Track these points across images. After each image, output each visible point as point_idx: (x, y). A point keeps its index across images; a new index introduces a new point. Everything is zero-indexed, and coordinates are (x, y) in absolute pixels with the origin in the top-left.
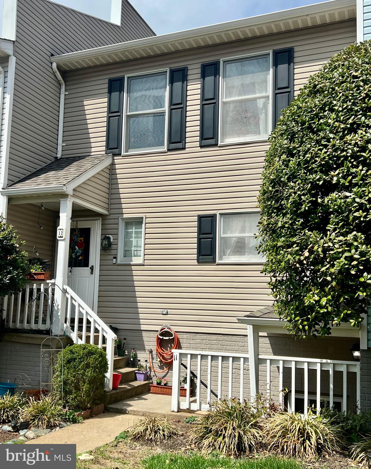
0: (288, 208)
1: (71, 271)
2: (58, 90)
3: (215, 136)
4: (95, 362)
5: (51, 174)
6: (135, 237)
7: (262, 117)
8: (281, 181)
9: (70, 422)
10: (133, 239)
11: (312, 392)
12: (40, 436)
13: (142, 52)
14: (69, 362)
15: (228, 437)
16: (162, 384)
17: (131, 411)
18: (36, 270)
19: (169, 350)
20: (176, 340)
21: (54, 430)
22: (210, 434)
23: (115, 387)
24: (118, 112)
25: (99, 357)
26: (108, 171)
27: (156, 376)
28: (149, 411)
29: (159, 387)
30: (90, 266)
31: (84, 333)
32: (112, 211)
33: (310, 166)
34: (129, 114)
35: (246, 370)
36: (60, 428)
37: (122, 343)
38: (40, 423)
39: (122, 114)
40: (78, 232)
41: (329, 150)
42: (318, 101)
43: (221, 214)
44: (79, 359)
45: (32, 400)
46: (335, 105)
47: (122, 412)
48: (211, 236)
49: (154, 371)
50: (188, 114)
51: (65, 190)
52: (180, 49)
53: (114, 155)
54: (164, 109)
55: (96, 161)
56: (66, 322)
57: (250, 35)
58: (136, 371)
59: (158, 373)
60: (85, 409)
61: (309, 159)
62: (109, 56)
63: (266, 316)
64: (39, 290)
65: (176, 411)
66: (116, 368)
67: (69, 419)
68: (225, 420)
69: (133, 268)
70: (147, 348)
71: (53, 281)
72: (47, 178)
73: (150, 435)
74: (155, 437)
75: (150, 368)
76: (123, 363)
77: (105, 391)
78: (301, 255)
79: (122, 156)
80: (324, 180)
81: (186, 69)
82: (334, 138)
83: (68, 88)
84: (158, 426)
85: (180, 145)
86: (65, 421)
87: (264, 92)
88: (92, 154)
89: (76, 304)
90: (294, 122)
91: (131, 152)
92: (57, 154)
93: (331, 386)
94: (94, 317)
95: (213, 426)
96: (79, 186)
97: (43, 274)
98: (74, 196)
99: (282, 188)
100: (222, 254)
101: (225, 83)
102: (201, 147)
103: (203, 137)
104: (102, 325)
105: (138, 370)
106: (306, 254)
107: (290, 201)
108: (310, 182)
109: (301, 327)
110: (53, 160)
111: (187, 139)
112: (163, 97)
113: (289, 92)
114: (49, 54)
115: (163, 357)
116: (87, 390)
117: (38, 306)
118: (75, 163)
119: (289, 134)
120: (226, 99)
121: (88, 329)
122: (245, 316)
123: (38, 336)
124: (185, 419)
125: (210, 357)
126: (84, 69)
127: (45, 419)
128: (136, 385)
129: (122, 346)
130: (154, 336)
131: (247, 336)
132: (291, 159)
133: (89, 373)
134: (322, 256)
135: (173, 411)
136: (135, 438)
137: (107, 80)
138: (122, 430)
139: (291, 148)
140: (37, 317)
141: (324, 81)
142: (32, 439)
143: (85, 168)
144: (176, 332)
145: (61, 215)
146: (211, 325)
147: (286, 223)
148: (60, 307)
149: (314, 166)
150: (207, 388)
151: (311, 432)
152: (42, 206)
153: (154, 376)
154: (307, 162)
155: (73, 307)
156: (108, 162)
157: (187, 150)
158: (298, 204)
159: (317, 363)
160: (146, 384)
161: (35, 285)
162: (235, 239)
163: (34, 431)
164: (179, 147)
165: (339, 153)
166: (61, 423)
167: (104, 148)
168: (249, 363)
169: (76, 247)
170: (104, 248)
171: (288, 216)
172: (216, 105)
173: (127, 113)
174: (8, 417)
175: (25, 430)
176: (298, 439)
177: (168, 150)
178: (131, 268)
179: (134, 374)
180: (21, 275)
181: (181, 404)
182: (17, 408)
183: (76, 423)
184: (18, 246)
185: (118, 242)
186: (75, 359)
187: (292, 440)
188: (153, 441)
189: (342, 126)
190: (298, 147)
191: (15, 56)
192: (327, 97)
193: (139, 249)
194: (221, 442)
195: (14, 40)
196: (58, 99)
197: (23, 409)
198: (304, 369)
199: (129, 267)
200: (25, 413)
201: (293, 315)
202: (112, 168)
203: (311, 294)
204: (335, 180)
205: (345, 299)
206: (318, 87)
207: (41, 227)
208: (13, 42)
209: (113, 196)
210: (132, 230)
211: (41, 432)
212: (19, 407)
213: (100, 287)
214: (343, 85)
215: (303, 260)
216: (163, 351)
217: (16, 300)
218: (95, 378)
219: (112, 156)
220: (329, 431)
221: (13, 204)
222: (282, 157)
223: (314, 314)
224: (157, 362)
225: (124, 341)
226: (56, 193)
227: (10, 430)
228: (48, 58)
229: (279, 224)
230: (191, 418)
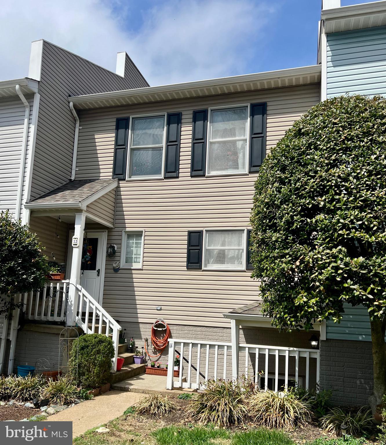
0: (282, 226)
1: (83, 273)
2: (73, 125)
3: (203, 169)
4: (105, 349)
5: (67, 192)
6: (135, 247)
7: (241, 155)
8: (275, 204)
9: (83, 399)
10: (134, 249)
11: (282, 373)
12: (59, 412)
13: (145, 98)
14: (82, 348)
15: (221, 412)
16: (156, 366)
17: (133, 389)
18: (53, 272)
19: (161, 339)
20: (168, 331)
21: (70, 406)
22: (206, 409)
23: (118, 370)
24: (124, 145)
25: (108, 344)
26: (114, 193)
27: (150, 360)
28: (148, 389)
29: (153, 369)
30: (97, 269)
31: (93, 325)
32: (117, 225)
33: (301, 192)
34: (132, 147)
35: (229, 355)
36: (75, 404)
37: (123, 333)
38: (58, 400)
39: (127, 147)
40: (87, 241)
41: (318, 180)
42: (305, 141)
43: (207, 231)
44: (92, 346)
45: (50, 381)
46: (320, 145)
47: (126, 390)
48: (198, 248)
49: (149, 356)
50: (182, 150)
51: (81, 206)
52: (176, 97)
53: (120, 180)
54: (161, 145)
55: (105, 184)
56: (78, 315)
57: (233, 91)
58: (134, 356)
59: (152, 358)
60: (94, 388)
61: (299, 187)
62: (117, 100)
63: (245, 312)
64: (55, 288)
65: (171, 389)
66: (119, 353)
67: (82, 396)
68: (218, 398)
69: (133, 272)
70: (143, 337)
71: (67, 281)
72: (64, 196)
73: (154, 410)
74: (158, 411)
75: (145, 353)
76: (123, 350)
77: (111, 373)
78: (293, 264)
79: (126, 181)
80: (313, 204)
81: (181, 113)
82: (320, 171)
83: (82, 123)
84: (160, 402)
85: (174, 174)
86: (79, 398)
87: (243, 136)
88: (101, 178)
89: (87, 301)
90: (284, 157)
91: (134, 178)
92: (71, 177)
93: (297, 369)
94: (102, 312)
95: (208, 402)
96: (91, 204)
97: (59, 275)
98: (87, 211)
99: (275, 210)
100: (207, 263)
101: (212, 127)
102: (192, 176)
103: (193, 169)
104: (109, 318)
105: (136, 355)
106: (298, 263)
107: (283, 220)
108: (301, 206)
109: (289, 322)
110: (68, 181)
111: (180, 170)
112: (162, 136)
113: (263, 137)
114: (67, 95)
115: (157, 344)
116: (98, 372)
117: (54, 301)
118: (87, 185)
119: (280, 166)
120: (212, 139)
121: (97, 321)
122: (229, 313)
123: (54, 327)
124: (178, 396)
125: (199, 345)
126: (96, 109)
127: (63, 397)
128: (135, 368)
129: (123, 336)
130: (149, 328)
131: (230, 328)
132: (283, 186)
133: (100, 358)
134: (312, 265)
135: (168, 389)
136: (141, 412)
137: (116, 119)
138: (129, 405)
139: (283, 178)
140: (53, 311)
141: (308, 126)
142: (52, 414)
143: (96, 189)
144: (168, 324)
145: (76, 226)
146: (197, 319)
147: (279, 238)
148: (73, 303)
149: (303, 192)
150: (196, 371)
151: (289, 407)
152: (59, 218)
153: (148, 360)
154: (297, 189)
155: (85, 303)
156: (114, 185)
157: (180, 179)
158: (289, 223)
159: (286, 351)
160: (143, 366)
161: (52, 284)
162: (217, 250)
163: (54, 407)
164: (174, 176)
165: (325, 183)
166: (76, 400)
167: (111, 174)
168: (232, 351)
169: (88, 253)
170: (109, 255)
171: (281, 232)
172: (204, 144)
173: (131, 146)
174: (30, 395)
175: (46, 407)
176: (279, 413)
177: (164, 178)
178: (132, 272)
179: (132, 358)
180: (43, 275)
181: (175, 383)
182: (37, 388)
183: (88, 400)
184: (40, 251)
185: (121, 250)
186: (88, 346)
187: (274, 415)
188: (156, 415)
189: (326, 161)
190: (289, 177)
191: (40, 94)
192: (312, 138)
193: (138, 256)
194: (215, 415)
195: (39, 80)
196: (73, 132)
197: (42, 388)
198: (285, 356)
199: (130, 271)
200: (45, 392)
201: (283, 313)
202: (117, 190)
203: (300, 296)
204: (322, 205)
205: (329, 300)
206: (303, 131)
207: (58, 236)
208: (38, 82)
209: (118, 213)
210: (133, 241)
211: (59, 408)
212: (39, 387)
213: (105, 287)
214: (325, 129)
215: (295, 268)
216: (157, 339)
217: (35, 296)
218: (104, 362)
219: (117, 180)
220: (303, 406)
221: (34, 216)
222: (275, 184)
223: (303, 312)
224: (151, 348)
225: (124, 331)
226: (72, 209)
227: (32, 406)
228: (66, 98)
229: (273, 238)
230: (184, 395)
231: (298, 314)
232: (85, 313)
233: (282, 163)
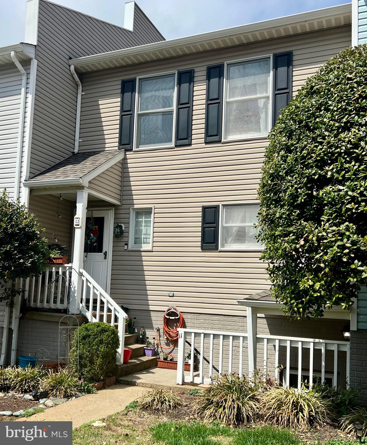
0: (286, 200)
1: (86, 256)
2: (75, 91)
3: (219, 133)
4: (108, 339)
5: (69, 167)
6: (145, 226)
7: (263, 116)
8: (280, 176)
9: (85, 392)
10: (143, 228)
11: (305, 369)
12: (57, 405)
13: (152, 55)
14: (84, 338)
15: (228, 408)
16: (169, 359)
17: (140, 383)
18: (55, 255)
19: (175, 328)
20: (181, 320)
21: (70, 399)
22: (212, 405)
23: (125, 362)
24: (130, 111)
25: (111, 334)
26: (120, 165)
27: (163, 352)
28: (156, 384)
29: (165, 362)
30: (104, 251)
31: (98, 313)
32: (124, 202)
33: (307, 161)
34: (140, 112)
35: (245, 347)
36: (76, 397)
37: (133, 322)
38: (58, 393)
39: (133, 113)
40: (93, 221)
41: (325, 147)
42: (315, 101)
43: (224, 205)
44: (94, 335)
45: (50, 372)
46: (331, 105)
47: (132, 384)
48: (214, 225)
49: (161, 348)
50: (194, 113)
51: (82, 182)
52: (188, 52)
53: (126, 150)
54: (172, 108)
55: (110, 156)
56: (81, 302)
57: (252, 40)
58: (144, 348)
59: (164, 349)
60: (98, 381)
61: (305, 155)
62: (122, 59)
63: (262, 299)
64: (57, 273)
65: (181, 384)
66: (126, 344)
67: (84, 389)
68: (225, 393)
69: (143, 254)
70: (155, 326)
71: (70, 265)
72: (65, 171)
73: (157, 405)
74: (161, 407)
75: (157, 345)
76: (132, 340)
77: (116, 365)
78: (297, 244)
79: (134, 152)
80: (320, 174)
81: (193, 71)
82: (329, 136)
83: (84, 89)
84: (164, 397)
85: (186, 142)
86: (81, 391)
87: (265, 93)
88: (106, 149)
89: (91, 286)
90: (292, 120)
91: (141, 148)
92: (74, 149)
93: (323, 364)
94: (107, 298)
95: (214, 398)
96: (94, 179)
97: (61, 258)
98: (89, 188)
99: (280, 182)
100: (224, 242)
101: (228, 84)
102: (206, 143)
103: (207, 134)
104: (114, 305)
105: (147, 347)
106: (302, 242)
107: (287, 194)
108: (307, 176)
109: (296, 309)
110: (71, 154)
111: (193, 136)
112: (171, 97)
113: (288, 93)
114: (68, 57)
115: (169, 335)
116: (100, 364)
117: (56, 287)
118: (91, 158)
119: (287, 131)
120: (229, 99)
121: (102, 309)
122: (244, 299)
123: (57, 315)
124: (189, 391)
125: (212, 336)
126: (99, 71)
127: (62, 389)
128: (145, 360)
129: (132, 325)
130: (161, 316)
131: (246, 317)
132: (289, 155)
133: (103, 348)
134: (316, 244)
135: (178, 384)
136: (143, 407)
137: (121, 81)
138: (132, 400)
139: (289, 145)
140: (55, 298)
141: (321, 83)
142: (51, 407)
143: (100, 162)
144: (181, 312)
145: (77, 205)
146: (214, 306)
147: (283, 214)
148: (76, 289)
149: (310, 161)
150: (209, 364)
151: (304, 405)
152: (61, 196)
153: (161, 352)
154: (303, 158)
155: (88, 288)
156: (121, 157)
157: (193, 146)
158: (294, 197)
159: (311, 343)
160: (154, 359)
161: (54, 268)
162: (236, 228)
163: (53, 400)
164: (186, 144)
165: (333, 149)
166: (77, 393)
167: (117, 144)
168: (248, 342)
169: (91, 234)
170: (116, 235)
171: (286, 207)
172: (220, 105)
173: (138, 112)
174: (29, 387)
175: (45, 399)
176: (292, 411)
177: (175, 146)
178: (141, 254)
179: (143, 350)
180: (41, 259)
181: (186, 377)
182: (37, 379)
183: (90, 393)
184: (38, 233)
185: (129, 230)
186: (90, 336)
187: (286, 412)
188: (159, 411)
189: (337, 125)
190: (296, 144)
191: (37, 60)
192: (323, 98)
193: (148, 237)
194: (221, 413)
195: (36, 45)
196: (75, 99)
197: (42, 380)
198: (298, 347)
199: (139, 253)
200: (44, 384)
201: (289, 299)
202: (124, 162)
203: (305, 279)
204: (329, 175)
205: (337, 284)
206: (315, 88)
207: (59, 216)
208: (34, 47)
209: (125, 188)
210: (143, 219)
211: (59, 401)
212: (39, 378)
213: (113, 271)
214: (338, 86)
215: (299, 248)
216: (170, 329)
217: (37, 281)
218: (107, 353)
219: (124, 151)
220: (320, 405)
221: (34, 194)
222: (280, 153)
223: (308, 297)
224: (164, 339)
225: (133, 320)
226: (74, 186)
227: (31, 399)
228: (66, 61)
229: (277, 214)
230: (194, 390)
231: (304, 299)
232: (89, 299)
233: (290, 128)
